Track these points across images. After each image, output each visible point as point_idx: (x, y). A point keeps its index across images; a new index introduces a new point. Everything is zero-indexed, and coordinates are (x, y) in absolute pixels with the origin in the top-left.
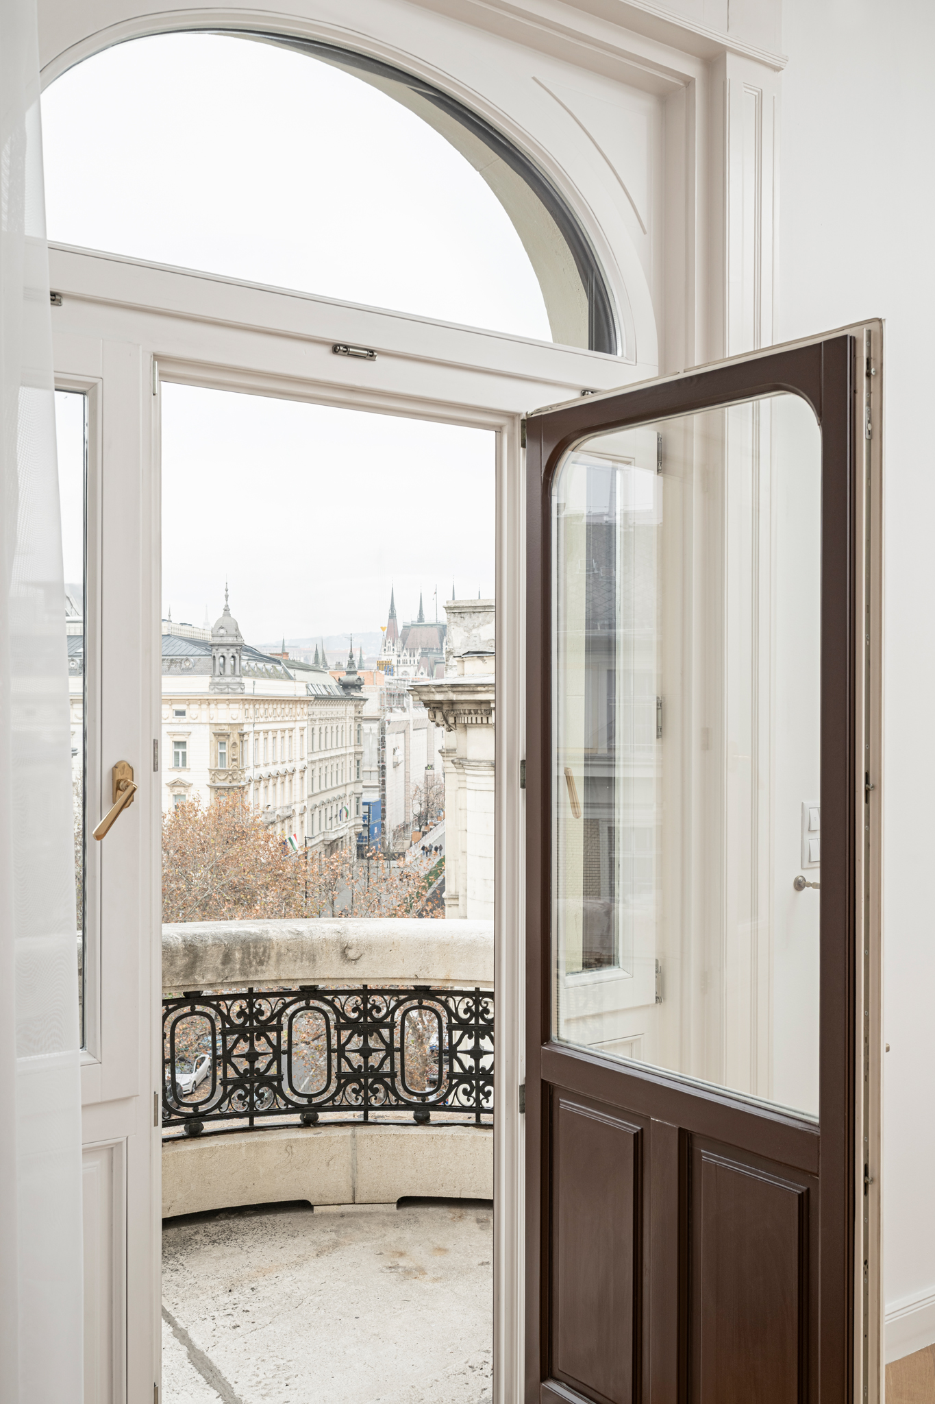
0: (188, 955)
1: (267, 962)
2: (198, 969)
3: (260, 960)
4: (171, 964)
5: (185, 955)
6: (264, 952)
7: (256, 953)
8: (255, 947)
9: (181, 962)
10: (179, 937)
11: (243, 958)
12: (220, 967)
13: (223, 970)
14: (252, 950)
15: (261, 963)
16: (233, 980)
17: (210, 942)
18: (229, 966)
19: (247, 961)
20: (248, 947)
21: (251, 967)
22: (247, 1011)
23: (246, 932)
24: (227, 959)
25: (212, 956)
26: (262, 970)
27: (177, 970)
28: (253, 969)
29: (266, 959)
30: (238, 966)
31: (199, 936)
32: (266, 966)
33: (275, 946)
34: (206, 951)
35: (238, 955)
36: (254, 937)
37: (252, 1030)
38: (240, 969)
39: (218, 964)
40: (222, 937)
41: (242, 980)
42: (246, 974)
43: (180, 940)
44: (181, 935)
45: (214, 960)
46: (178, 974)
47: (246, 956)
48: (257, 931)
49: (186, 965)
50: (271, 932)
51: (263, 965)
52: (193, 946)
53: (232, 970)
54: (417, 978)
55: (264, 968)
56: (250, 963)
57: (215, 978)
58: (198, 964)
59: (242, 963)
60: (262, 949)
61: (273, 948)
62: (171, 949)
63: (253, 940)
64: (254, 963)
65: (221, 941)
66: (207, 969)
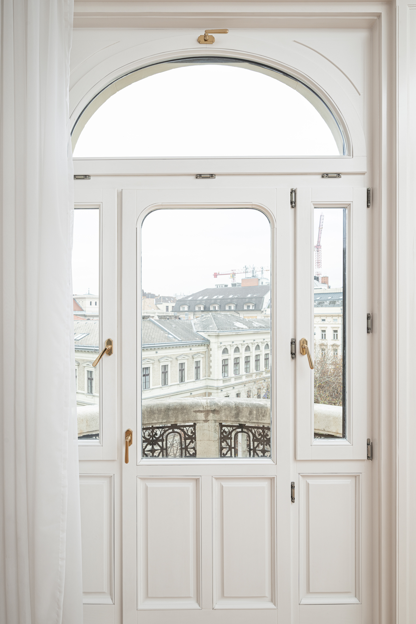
0: (236, 410)
1: (266, 416)
2: (240, 416)
3: (263, 415)
4: (230, 413)
5: (235, 410)
6: (265, 412)
7: (262, 412)
8: (261, 410)
9: (234, 412)
10: (234, 403)
11: (257, 413)
12: (248, 416)
13: (249, 417)
14: (260, 411)
15: (263, 416)
16: (253, 421)
17: (244, 406)
18: (251, 416)
19: (258, 415)
20: (259, 410)
21: (259, 417)
22: (262, 434)
23: (258, 404)
24: (251, 413)
25: (245, 411)
26: (264, 419)
27: (232, 415)
28: (260, 418)
29: (265, 415)
30: (255, 416)
31: (241, 403)
32: (265, 418)
33: (269, 410)
34: (243, 409)
35: (255, 412)
36: (261, 406)
37: (264, 441)
38: (255, 417)
39: (247, 414)
40: (249, 405)
41: (256, 422)
42: (258, 420)
43: (234, 404)
44: (235, 403)
45: (246, 413)
46: (232, 416)
47: (258, 413)
48: (263, 404)
49: (235, 414)
50: (268, 405)
51: (264, 417)
52: (238, 407)
53: (253, 417)
54: (324, 430)
55: (264, 418)
56: (259, 416)
57: (246, 420)
58: (240, 414)
59: (256, 415)
60: (264, 411)
61: (268, 411)
62: (230, 407)
63: (260, 407)
64: (261, 416)
65: (249, 406)
66: (243, 416)
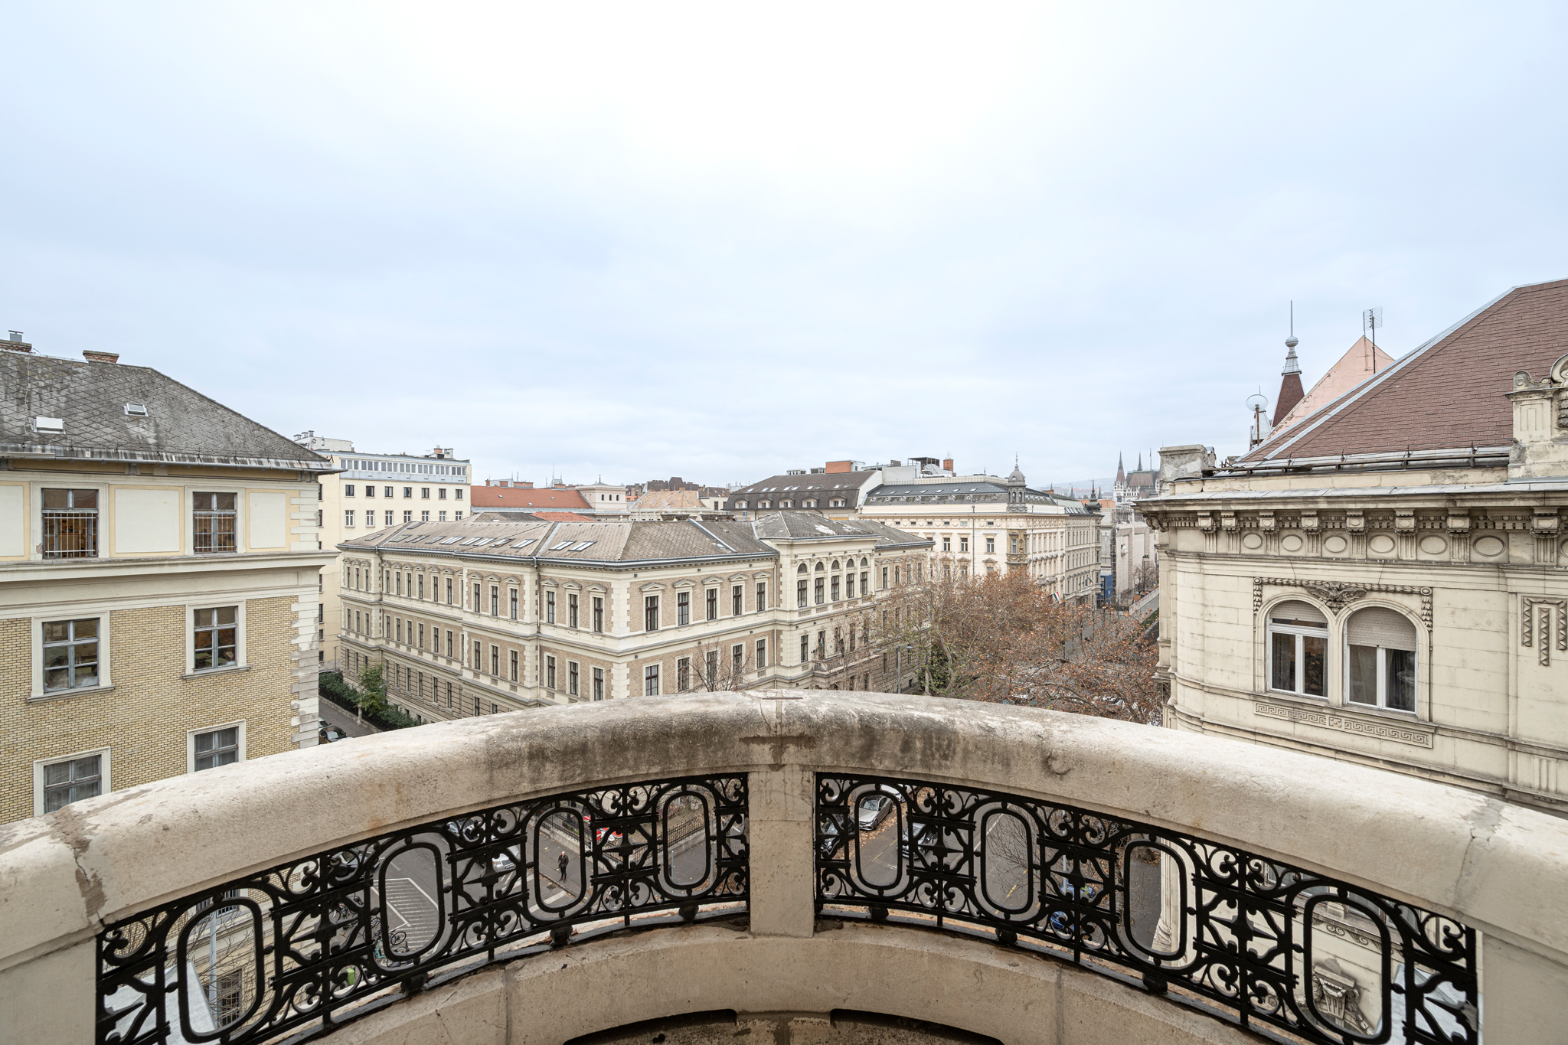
0: (864, 737)
1: (952, 757)
2: (875, 753)
3: (944, 754)
4: (846, 744)
5: (861, 736)
6: (949, 745)
7: (940, 746)
8: (938, 739)
9: (857, 743)
10: (856, 715)
11: (925, 749)
12: (900, 754)
13: (902, 758)
14: (934, 741)
15: (945, 757)
16: (913, 771)
17: (888, 725)
18: (909, 755)
19: (929, 752)
20: (930, 738)
21: (933, 759)
22: (935, 800)
23: (929, 719)
24: (907, 746)
25: (890, 741)
26: (946, 765)
27: (853, 750)
28: (935, 762)
29: (951, 754)
30: (919, 757)
31: (878, 717)
32: (951, 762)
33: (962, 742)
34: (883, 735)
35: (918, 744)
36: (937, 727)
37: (941, 822)
38: (921, 760)
39: (897, 750)
40: (902, 722)
41: (923, 772)
42: (928, 767)
43: (856, 720)
44: (859, 714)
45: (893, 746)
46: (853, 755)
47: (928, 746)
48: (942, 720)
49: (862, 747)
50: (958, 723)
51: (947, 759)
52: (870, 727)
53: (912, 759)
54: (1148, 814)
55: (948, 763)
56: (933, 755)
57: (893, 765)
58: (875, 747)
59: (924, 754)
60: (946, 742)
61: (959, 742)
62: (846, 728)
63: (936, 730)
64: (937, 756)
65: (901, 726)
66: (884, 755)
